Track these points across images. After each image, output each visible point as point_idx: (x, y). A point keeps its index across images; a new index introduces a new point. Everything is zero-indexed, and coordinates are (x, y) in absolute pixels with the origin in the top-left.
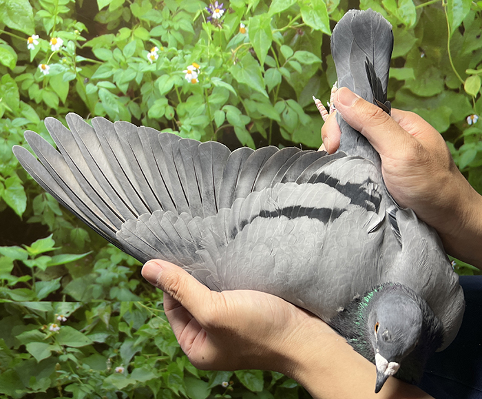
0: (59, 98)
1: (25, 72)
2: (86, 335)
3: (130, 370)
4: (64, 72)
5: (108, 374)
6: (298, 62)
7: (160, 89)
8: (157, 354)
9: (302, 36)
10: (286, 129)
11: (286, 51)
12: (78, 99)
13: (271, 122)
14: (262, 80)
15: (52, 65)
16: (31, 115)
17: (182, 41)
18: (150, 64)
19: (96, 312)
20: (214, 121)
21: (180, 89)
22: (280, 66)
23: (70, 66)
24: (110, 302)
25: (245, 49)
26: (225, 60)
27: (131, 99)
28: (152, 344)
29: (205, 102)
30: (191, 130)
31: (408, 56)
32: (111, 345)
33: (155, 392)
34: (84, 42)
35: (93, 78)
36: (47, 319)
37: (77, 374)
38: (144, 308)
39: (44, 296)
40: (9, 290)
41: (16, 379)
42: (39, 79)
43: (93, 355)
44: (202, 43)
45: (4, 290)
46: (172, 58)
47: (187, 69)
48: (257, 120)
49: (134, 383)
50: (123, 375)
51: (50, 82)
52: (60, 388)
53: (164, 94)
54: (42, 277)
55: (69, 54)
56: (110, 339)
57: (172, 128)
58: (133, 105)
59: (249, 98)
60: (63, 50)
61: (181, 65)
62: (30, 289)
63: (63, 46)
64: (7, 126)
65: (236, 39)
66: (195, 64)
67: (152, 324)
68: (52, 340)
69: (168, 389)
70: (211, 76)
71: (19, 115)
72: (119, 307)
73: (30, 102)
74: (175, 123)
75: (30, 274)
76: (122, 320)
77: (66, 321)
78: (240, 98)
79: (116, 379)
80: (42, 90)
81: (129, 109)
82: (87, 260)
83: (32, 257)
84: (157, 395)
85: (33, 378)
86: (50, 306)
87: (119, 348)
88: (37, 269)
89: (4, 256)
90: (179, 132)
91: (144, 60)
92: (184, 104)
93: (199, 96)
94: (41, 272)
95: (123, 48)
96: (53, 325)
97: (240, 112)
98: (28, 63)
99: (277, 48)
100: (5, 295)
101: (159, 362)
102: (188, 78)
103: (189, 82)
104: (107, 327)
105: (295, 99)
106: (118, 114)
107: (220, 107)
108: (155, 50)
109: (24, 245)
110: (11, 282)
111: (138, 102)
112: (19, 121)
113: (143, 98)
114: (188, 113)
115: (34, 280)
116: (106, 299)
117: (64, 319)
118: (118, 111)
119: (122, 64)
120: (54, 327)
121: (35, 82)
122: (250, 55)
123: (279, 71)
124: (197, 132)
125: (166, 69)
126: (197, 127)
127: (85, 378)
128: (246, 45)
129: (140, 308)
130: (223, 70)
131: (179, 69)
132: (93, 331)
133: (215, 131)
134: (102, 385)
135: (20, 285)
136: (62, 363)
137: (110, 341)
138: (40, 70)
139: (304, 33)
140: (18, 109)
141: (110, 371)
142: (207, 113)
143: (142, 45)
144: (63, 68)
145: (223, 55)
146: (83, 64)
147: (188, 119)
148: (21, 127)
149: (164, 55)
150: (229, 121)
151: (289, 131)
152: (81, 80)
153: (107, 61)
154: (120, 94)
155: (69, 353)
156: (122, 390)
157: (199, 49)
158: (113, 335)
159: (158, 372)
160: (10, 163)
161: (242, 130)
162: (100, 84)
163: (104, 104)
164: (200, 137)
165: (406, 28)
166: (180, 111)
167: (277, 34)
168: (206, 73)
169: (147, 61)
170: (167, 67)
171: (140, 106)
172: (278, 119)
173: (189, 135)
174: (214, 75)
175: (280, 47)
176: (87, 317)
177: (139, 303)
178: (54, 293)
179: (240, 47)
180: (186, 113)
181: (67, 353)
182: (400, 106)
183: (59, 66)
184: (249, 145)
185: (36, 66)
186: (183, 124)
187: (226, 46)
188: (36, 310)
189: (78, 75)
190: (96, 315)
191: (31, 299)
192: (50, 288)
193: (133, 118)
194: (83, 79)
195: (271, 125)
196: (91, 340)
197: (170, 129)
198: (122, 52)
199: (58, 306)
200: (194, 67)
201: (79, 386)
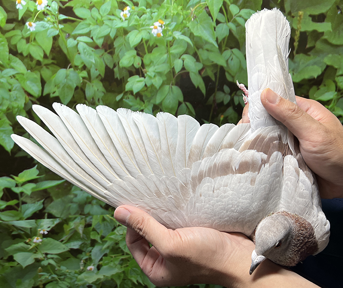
0: (44, 51)
1: (13, 29)
2: (64, 244)
3: (99, 267)
4: (48, 29)
5: (81, 272)
6: (243, 18)
7: (130, 43)
8: (121, 254)
10: (230, 72)
11: (234, 9)
12: (60, 51)
13: (219, 67)
14: (214, 33)
15: (38, 22)
16: (20, 66)
17: (151, 2)
18: (123, 21)
19: (72, 225)
20: (173, 68)
21: (147, 42)
22: (228, 22)
23: (54, 23)
24: (84, 217)
25: (201, 8)
26: (185, 17)
27: (106, 51)
28: (117, 246)
29: (167, 52)
30: (155, 76)
31: (329, 12)
32: (84, 250)
33: (118, 283)
34: (66, 3)
35: (73, 33)
36: (32, 233)
37: (56, 274)
38: (111, 220)
39: (29, 216)
41: (4, 282)
42: (27, 35)
43: (69, 259)
44: (167, 3)
46: (141, 16)
47: (154, 25)
48: (208, 66)
49: (102, 277)
50: (93, 272)
51: (36, 38)
52: (41, 287)
53: (134, 46)
54: (28, 200)
55: (54, 14)
56: (84, 245)
57: (139, 75)
58: (107, 56)
59: (202, 48)
60: (47, 10)
61: (148, 22)
62: (18, 210)
63: (47, 6)
66: (160, 21)
67: (117, 231)
68: (36, 250)
69: (129, 279)
70: (173, 30)
71: (8, 66)
72: (91, 220)
73: (18, 55)
74: (141, 70)
75: (18, 199)
76: (94, 230)
77: (47, 234)
78: (196, 48)
79: (87, 275)
80: (29, 44)
81: (104, 59)
82: (66, 184)
83: (19, 185)
84: (120, 285)
85: (19, 280)
86: (34, 223)
87: (90, 252)
88: (23, 194)
90: (145, 78)
91: (118, 17)
92: (150, 55)
93: (163, 48)
94: (27, 196)
95: (100, 7)
96: (36, 238)
97: (195, 60)
99: (227, 7)
101: (122, 260)
102: (154, 32)
103: (155, 36)
104: (81, 236)
105: (239, 48)
106: (93, 64)
107: (179, 56)
108: (128, 8)
109: (12, 175)
110: (1, 206)
111: (112, 53)
112: (9, 72)
113: (116, 50)
114: (153, 62)
115: (20, 203)
116: (81, 214)
117: (46, 233)
118: (94, 62)
119: (98, 21)
120: (37, 239)
121: (23, 38)
122: (205, 12)
123: (227, 25)
124: (159, 77)
125: (136, 25)
126: (160, 74)
127: (62, 277)
128: (202, 5)
129: (108, 220)
130: (183, 25)
131: (147, 26)
132: (69, 240)
133: (174, 76)
134: (75, 281)
135: (9, 208)
136: (43, 267)
137: (83, 247)
138: (27, 27)
140: (8, 61)
141: (83, 270)
142: (169, 61)
143: (116, 5)
144: (47, 25)
145: (184, 13)
146: (65, 21)
147: (153, 67)
148: (10, 76)
149: (135, 13)
150: (186, 68)
151: (232, 74)
152: (63, 36)
153: (85, 19)
154: (97, 47)
156: (92, 283)
157: (164, 8)
158: (86, 242)
159: (121, 268)
161: (196, 74)
162: (79, 38)
163: (82, 55)
164: (162, 82)
166: (146, 61)
168: (169, 28)
169: (120, 19)
170: (137, 24)
171: (112, 57)
172: (225, 65)
173: (153, 81)
174: (175, 29)
175: (229, 6)
176: (65, 229)
177: (108, 215)
178: (37, 212)
179: (198, 5)
180: (151, 62)
181: (48, 259)
182: (319, 53)
183: (43, 24)
184: (200, 87)
185: (24, 23)
186: (148, 72)
187: (186, 5)
188: (22, 227)
189: (61, 31)
190: (73, 227)
191: (18, 218)
192: (34, 209)
193: (107, 68)
194: (65, 35)
195: (219, 70)
196: (67, 247)
197: (137, 76)
198: (99, 11)
199: (41, 223)
200: (160, 23)
201: (57, 283)
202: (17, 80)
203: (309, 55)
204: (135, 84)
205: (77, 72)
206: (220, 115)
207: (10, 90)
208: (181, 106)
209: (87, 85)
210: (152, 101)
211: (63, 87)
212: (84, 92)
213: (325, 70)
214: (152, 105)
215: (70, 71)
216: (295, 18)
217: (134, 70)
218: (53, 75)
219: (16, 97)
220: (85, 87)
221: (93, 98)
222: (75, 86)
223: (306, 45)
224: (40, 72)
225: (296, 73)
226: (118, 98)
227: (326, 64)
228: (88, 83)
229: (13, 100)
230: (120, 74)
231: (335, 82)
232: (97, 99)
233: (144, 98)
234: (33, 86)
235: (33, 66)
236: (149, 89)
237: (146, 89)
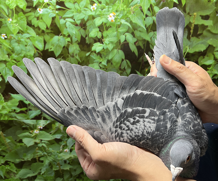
0: (47, 25)
1: (30, 12)
2: (52, 135)
3: (71, 151)
4: (50, 13)
5: (60, 152)
7: (96, 23)
9: (164, 2)
10: (153, 45)
11: (156, 9)
12: (56, 26)
13: (146, 41)
14: (144, 22)
15: (44, 9)
16: (32, 33)
17: (108, 2)
18: (92, 11)
20: (120, 40)
21: (105, 24)
22: (153, 16)
23: (53, 10)
25: (138, 7)
26: (128, 12)
27: (82, 27)
29: (117, 31)
30: (109, 44)
31: (211, 15)
32: (63, 139)
35: (64, 16)
36: (33, 128)
37: (46, 152)
39: (33, 117)
40: (16, 114)
41: (16, 154)
42: (37, 15)
43: (54, 144)
44: (118, 3)
45: (13, 114)
46: (103, 9)
47: (109, 15)
48: (140, 40)
49: (72, 156)
50: (68, 153)
51: (43, 17)
52: (37, 159)
53: (98, 26)
54: (32, 108)
55: (54, 5)
56: (63, 137)
57: (100, 42)
58: (82, 30)
59: (137, 30)
60: (50, 2)
61: (107, 13)
64: (20, 37)
65: (134, 2)
66: (113, 13)
68: (35, 137)
70: (121, 19)
71: (26, 32)
73: (32, 27)
74: (101, 40)
75: (27, 107)
77: (42, 129)
78: (133, 30)
79: (64, 154)
80: (38, 21)
81: (80, 32)
85: (25, 154)
86: (35, 122)
87: (67, 141)
88: (30, 105)
89: (14, 98)
90: (103, 44)
92: (107, 31)
93: (114, 28)
94: (32, 106)
95: (80, 3)
97: (132, 36)
98: (32, 7)
99: (152, 8)
100: (14, 116)
102: (110, 19)
103: (110, 21)
104: (62, 131)
106: (74, 34)
107: (123, 34)
108: (95, 5)
110: (17, 110)
111: (85, 29)
112: (26, 35)
113: (87, 27)
115: (28, 110)
117: (42, 128)
118: (75, 33)
119: (78, 11)
120: (37, 131)
121: (35, 17)
122: (140, 10)
123: (152, 18)
124: (112, 45)
125: (100, 14)
126: (112, 42)
127: (50, 154)
128: (138, 5)
130: (126, 16)
131: (106, 15)
132: (55, 133)
133: (120, 44)
134: (57, 157)
135: (21, 112)
136: (39, 147)
137: (63, 138)
138: (38, 11)
139: (165, 1)
140: (25, 29)
141: (62, 151)
142: (117, 36)
143: (89, 2)
144: (49, 11)
145: (127, 9)
146: (59, 9)
147: (108, 38)
148: (27, 38)
149: (99, 8)
150: (127, 40)
152: (58, 17)
153: (71, 9)
154: (77, 25)
155: (43, 143)
156: (67, 159)
157: (116, 6)
158: (64, 135)
160: (20, 55)
161: (133, 44)
162: (67, 19)
163: (68, 29)
164: (113, 47)
165: (212, 2)
166: (104, 35)
167: (153, 1)
168: (118, 17)
169: (91, 10)
170: (100, 13)
171: (85, 31)
172: (149, 40)
173: (108, 46)
174: (122, 18)
175: (154, 7)
176: (53, 127)
178: (38, 116)
179: (135, 6)
180: (107, 36)
181: (42, 143)
182: (205, 37)
183: (47, 10)
184: (135, 52)
185: (36, 9)
186: (105, 41)
187: (129, 5)
188: (28, 124)
189: (57, 15)
190: (57, 126)
191: (26, 118)
192: (36, 113)
193: (82, 37)
194: (59, 17)
195: (146, 43)
196: (54, 137)
197: (99, 43)
198: (79, 5)
199: (39, 122)
200: (113, 14)
201: (46, 157)
202: (31, 40)
203: (199, 38)
204: (97, 47)
205: (65, 38)
206: (145, 68)
207: (26, 46)
208: (123, 62)
209: (70, 46)
210: (107, 58)
211: (56, 46)
212: (68, 50)
213: (208, 47)
214: (107, 60)
215: (60, 37)
216: (192, 16)
217: (97, 39)
218: (51, 39)
219: (30, 50)
220: (69, 47)
221: (73, 54)
222: (63, 46)
223: (198, 32)
224: (44, 36)
225: (191, 47)
226: (88, 54)
227: (208, 44)
228: (71, 45)
229: (28, 51)
230: (89, 41)
231: (213, 54)
232: (75, 54)
233: (102, 55)
234: (39, 44)
235: (40, 33)
236: (105, 51)
237: (103, 50)
